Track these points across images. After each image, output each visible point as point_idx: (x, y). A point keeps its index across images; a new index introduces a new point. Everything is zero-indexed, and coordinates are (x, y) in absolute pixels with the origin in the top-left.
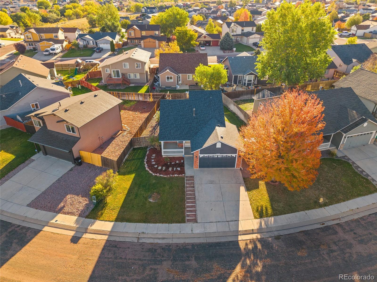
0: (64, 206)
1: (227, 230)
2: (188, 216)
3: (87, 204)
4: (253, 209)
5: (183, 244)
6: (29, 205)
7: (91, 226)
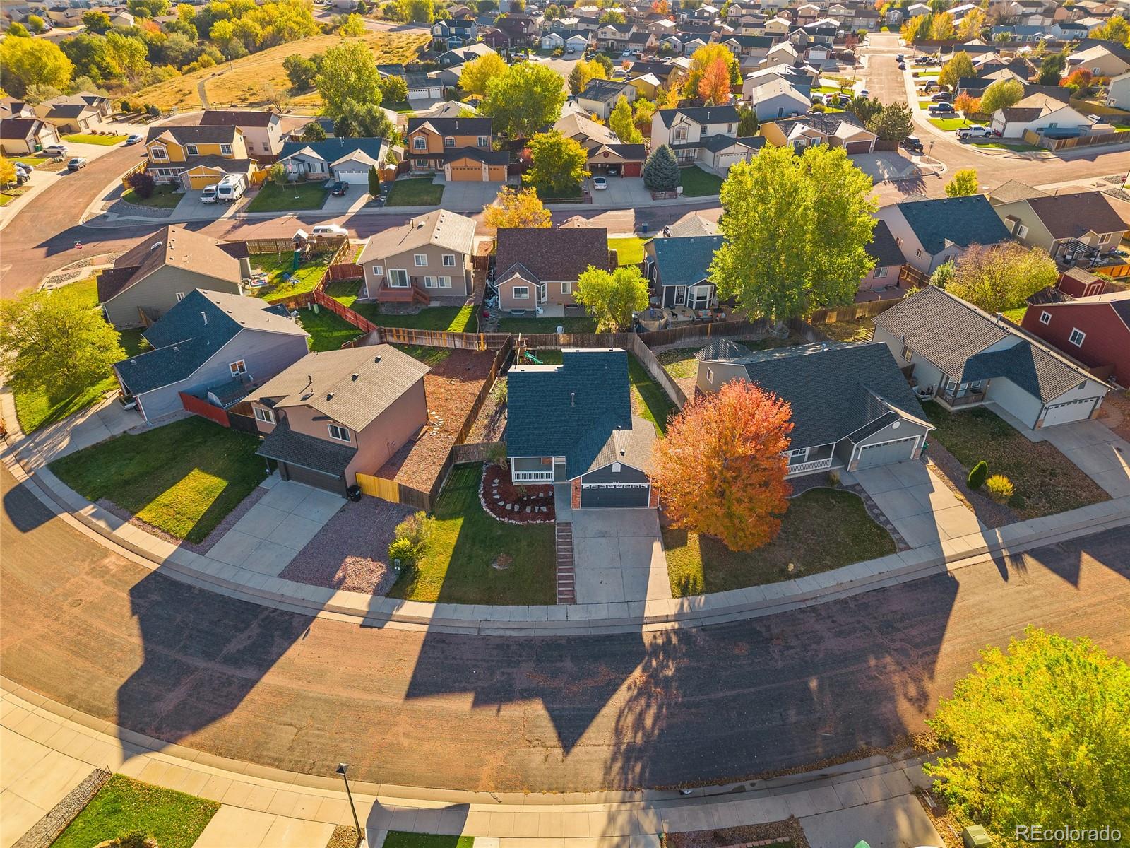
0: (344, 578)
1: (625, 615)
2: (561, 593)
3: (383, 573)
4: (672, 581)
5: (551, 638)
6: (281, 575)
7: (398, 610)
